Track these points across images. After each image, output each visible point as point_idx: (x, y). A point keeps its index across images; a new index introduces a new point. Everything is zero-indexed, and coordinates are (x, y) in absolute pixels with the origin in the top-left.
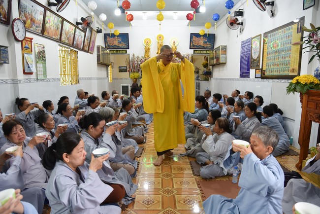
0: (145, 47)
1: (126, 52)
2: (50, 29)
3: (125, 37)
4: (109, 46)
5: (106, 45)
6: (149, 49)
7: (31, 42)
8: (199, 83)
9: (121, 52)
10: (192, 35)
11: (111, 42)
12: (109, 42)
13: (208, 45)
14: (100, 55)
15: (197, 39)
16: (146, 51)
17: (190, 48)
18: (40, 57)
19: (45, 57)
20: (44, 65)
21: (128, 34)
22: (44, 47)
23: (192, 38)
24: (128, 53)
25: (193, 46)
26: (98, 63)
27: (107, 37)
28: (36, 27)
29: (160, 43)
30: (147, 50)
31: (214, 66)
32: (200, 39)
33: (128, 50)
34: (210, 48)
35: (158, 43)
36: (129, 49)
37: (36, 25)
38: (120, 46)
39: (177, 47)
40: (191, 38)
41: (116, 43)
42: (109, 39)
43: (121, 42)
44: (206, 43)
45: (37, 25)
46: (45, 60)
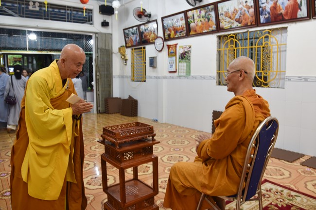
2: (197, 25)
7: (176, 47)
18: (185, 57)
19: (190, 57)
20: (188, 64)
22: (190, 47)
28: (180, 32)
37: (179, 31)
45: (181, 30)
46: (189, 60)
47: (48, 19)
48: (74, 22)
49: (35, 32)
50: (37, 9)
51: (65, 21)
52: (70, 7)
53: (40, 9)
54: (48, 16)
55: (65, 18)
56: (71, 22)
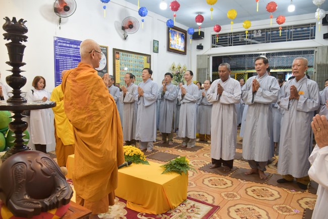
47: (269, 42)
48: (294, 40)
49: (264, 54)
50: (260, 35)
51: (285, 41)
52: (291, 26)
53: (262, 35)
54: (269, 40)
55: (285, 38)
56: (291, 40)
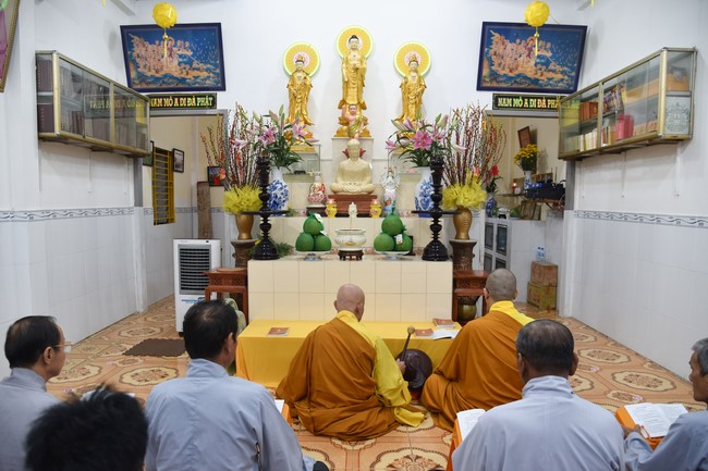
0: (292, 77)
1: (214, 103)
3: (207, 39)
4: (142, 77)
5: (133, 75)
6: (307, 87)
8: (503, 230)
9: (192, 102)
10: (489, 29)
11: (152, 63)
12: (141, 63)
13: (556, 76)
14: (51, 98)
15: (510, 46)
16: (293, 97)
17: (480, 88)
21: (219, 25)
23: (490, 43)
24: (220, 106)
25: (494, 76)
26: (40, 138)
27: (136, 39)
29: (355, 62)
30: (299, 93)
31: (576, 160)
32: (522, 49)
33: (220, 94)
34: (561, 85)
35: (346, 61)
36: (223, 88)
38: (190, 78)
39: (427, 81)
40: (485, 41)
41: (172, 67)
42: (140, 48)
43: (190, 62)
44: (547, 64)
